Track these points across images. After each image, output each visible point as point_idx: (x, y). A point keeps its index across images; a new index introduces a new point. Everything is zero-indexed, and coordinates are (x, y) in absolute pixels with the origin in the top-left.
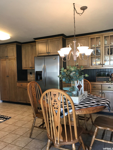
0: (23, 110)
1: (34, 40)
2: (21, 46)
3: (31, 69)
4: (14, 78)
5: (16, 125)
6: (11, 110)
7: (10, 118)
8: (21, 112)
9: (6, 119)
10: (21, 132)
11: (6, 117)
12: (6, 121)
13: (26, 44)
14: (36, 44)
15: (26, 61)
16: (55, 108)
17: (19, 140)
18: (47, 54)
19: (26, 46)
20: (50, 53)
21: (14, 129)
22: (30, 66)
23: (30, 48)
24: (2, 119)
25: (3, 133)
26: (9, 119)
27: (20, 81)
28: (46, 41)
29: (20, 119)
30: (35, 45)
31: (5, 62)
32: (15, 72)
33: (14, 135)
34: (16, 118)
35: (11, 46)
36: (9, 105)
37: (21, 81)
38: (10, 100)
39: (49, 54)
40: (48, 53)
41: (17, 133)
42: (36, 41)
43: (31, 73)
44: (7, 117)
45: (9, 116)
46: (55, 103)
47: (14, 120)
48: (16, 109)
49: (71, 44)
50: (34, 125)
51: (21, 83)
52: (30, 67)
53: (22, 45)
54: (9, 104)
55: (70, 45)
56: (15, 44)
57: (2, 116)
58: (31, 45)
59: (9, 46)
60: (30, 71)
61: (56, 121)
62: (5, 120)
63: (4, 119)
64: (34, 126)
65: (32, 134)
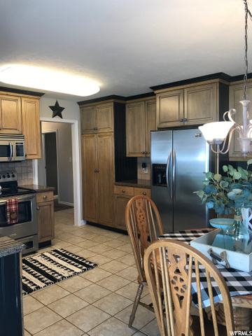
0: (123, 250)
1: (151, 91)
2: (125, 104)
3: (144, 156)
4: (109, 175)
5: (105, 285)
6: (101, 246)
7: (96, 265)
8: (119, 254)
9: (88, 267)
10: (112, 307)
11: (87, 263)
12: (86, 273)
13: (134, 101)
14: (155, 99)
15: (134, 139)
16: (177, 288)
17: (105, 328)
18: (182, 124)
19: (135, 104)
20: (186, 120)
21: (99, 297)
22: (143, 149)
23: (142, 108)
24: (80, 266)
25: (77, 301)
26: (92, 267)
27: (121, 183)
28: (178, 92)
29: (115, 270)
30: (154, 101)
31: (92, 140)
32: (111, 163)
33: (97, 312)
34: (107, 269)
35: (104, 105)
36: (99, 233)
37: (124, 184)
38: (101, 222)
39: (186, 123)
40: (183, 121)
41: (103, 307)
42: (155, 92)
43: (144, 166)
44: (90, 263)
45: (94, 260)
46: (179, 276)
47: (102, 272)
48: (110, 245)
49: (234, 110)
50: (140, 298)
51: (122, 188)
52: (142, 151)
53: (127, 102)
54: (99, 229)
55: (232, 112)
56: (113, 100)
57: (80, 258)
58: (145, 101)
59: (99, 106)
60: (143, 160)
61: (181, 321)
62: (85, 270)
63: (84, 268)
64: (139, 303)
65: (134, 318)
